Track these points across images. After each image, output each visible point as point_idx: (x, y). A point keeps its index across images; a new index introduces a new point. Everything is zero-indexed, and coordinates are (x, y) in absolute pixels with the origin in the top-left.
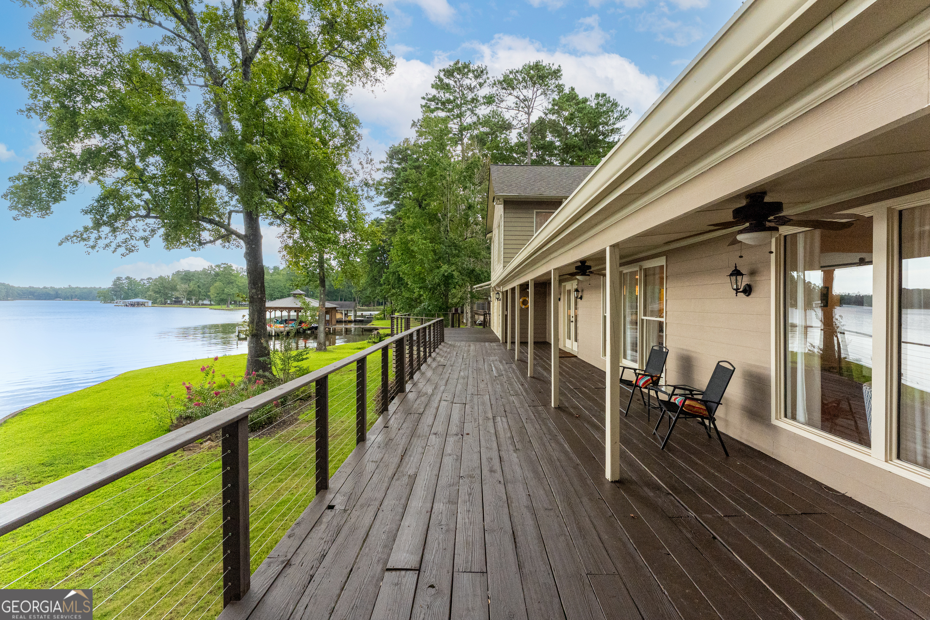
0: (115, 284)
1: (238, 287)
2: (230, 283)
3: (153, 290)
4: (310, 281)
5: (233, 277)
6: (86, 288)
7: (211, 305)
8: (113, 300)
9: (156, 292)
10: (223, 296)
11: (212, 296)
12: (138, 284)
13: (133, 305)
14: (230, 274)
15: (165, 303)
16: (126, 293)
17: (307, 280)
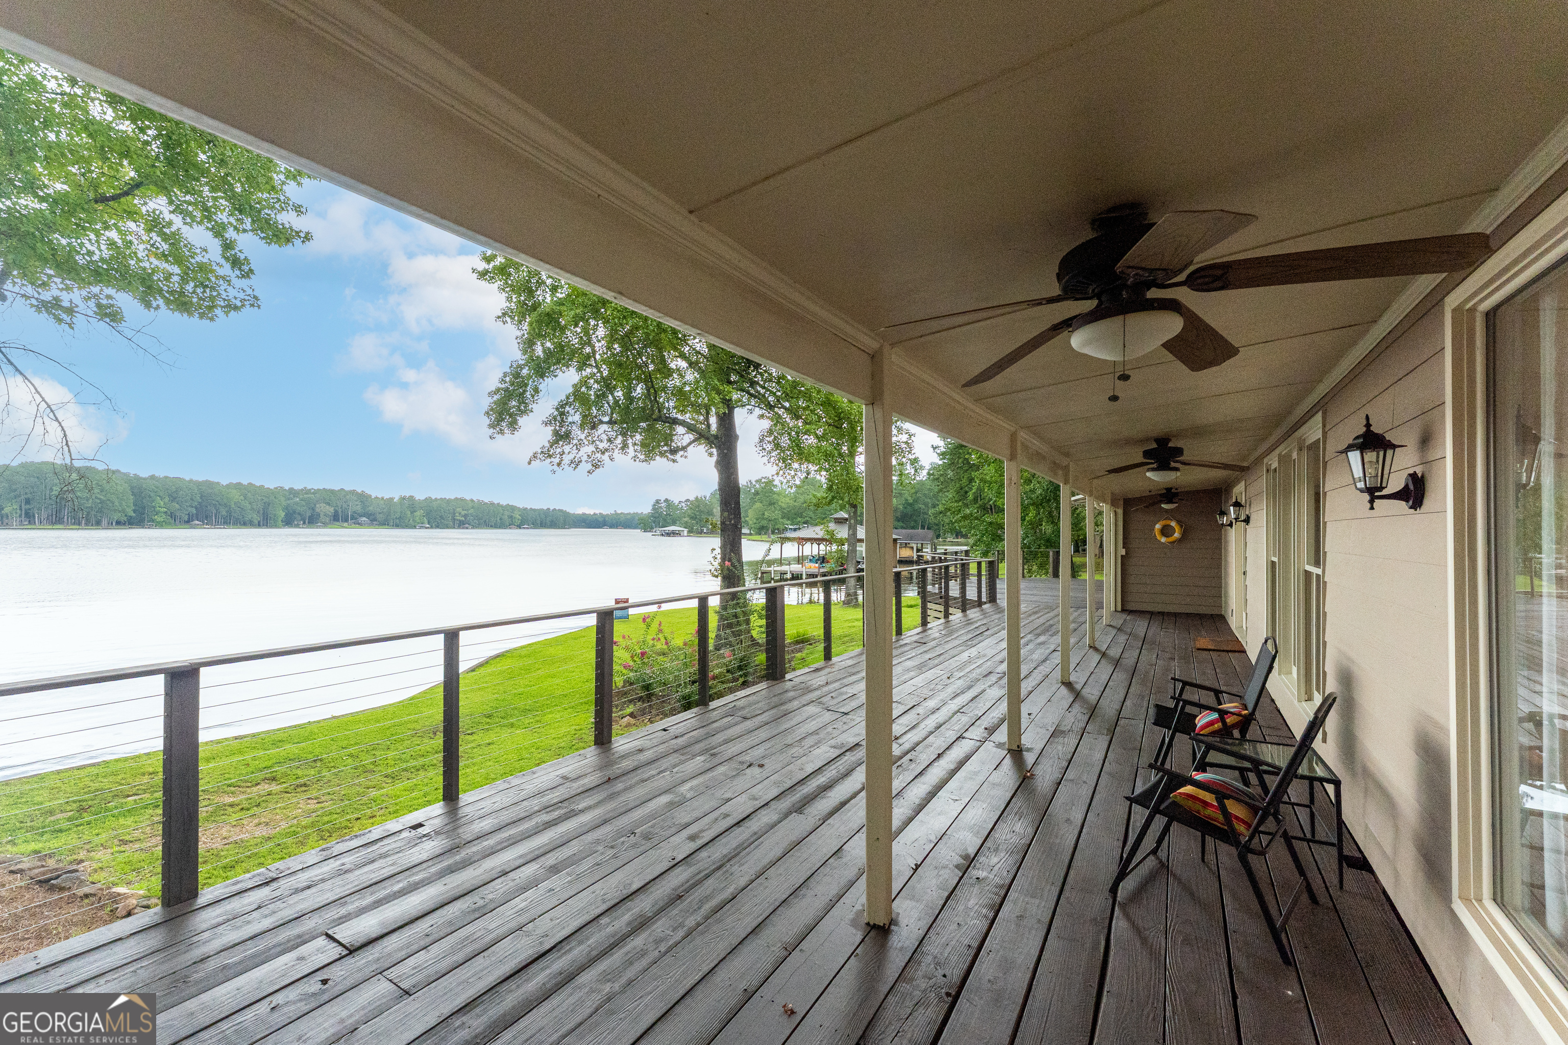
0: (654, 509)
1: (782, 508)
2: (772, 504)
3: (689, 516)
4: (833, 498)
5: (775, 496)
6: (629, 514)
7: (751, 534)
8: (652, 528)
9: (692, 518)
10: (764, 523)
11: (751, 522)
12: (676, 508)
13: (668, 535)
14: (772, 491)
15: (701, 532)
16: (665, 520)
17: (830, 498)
